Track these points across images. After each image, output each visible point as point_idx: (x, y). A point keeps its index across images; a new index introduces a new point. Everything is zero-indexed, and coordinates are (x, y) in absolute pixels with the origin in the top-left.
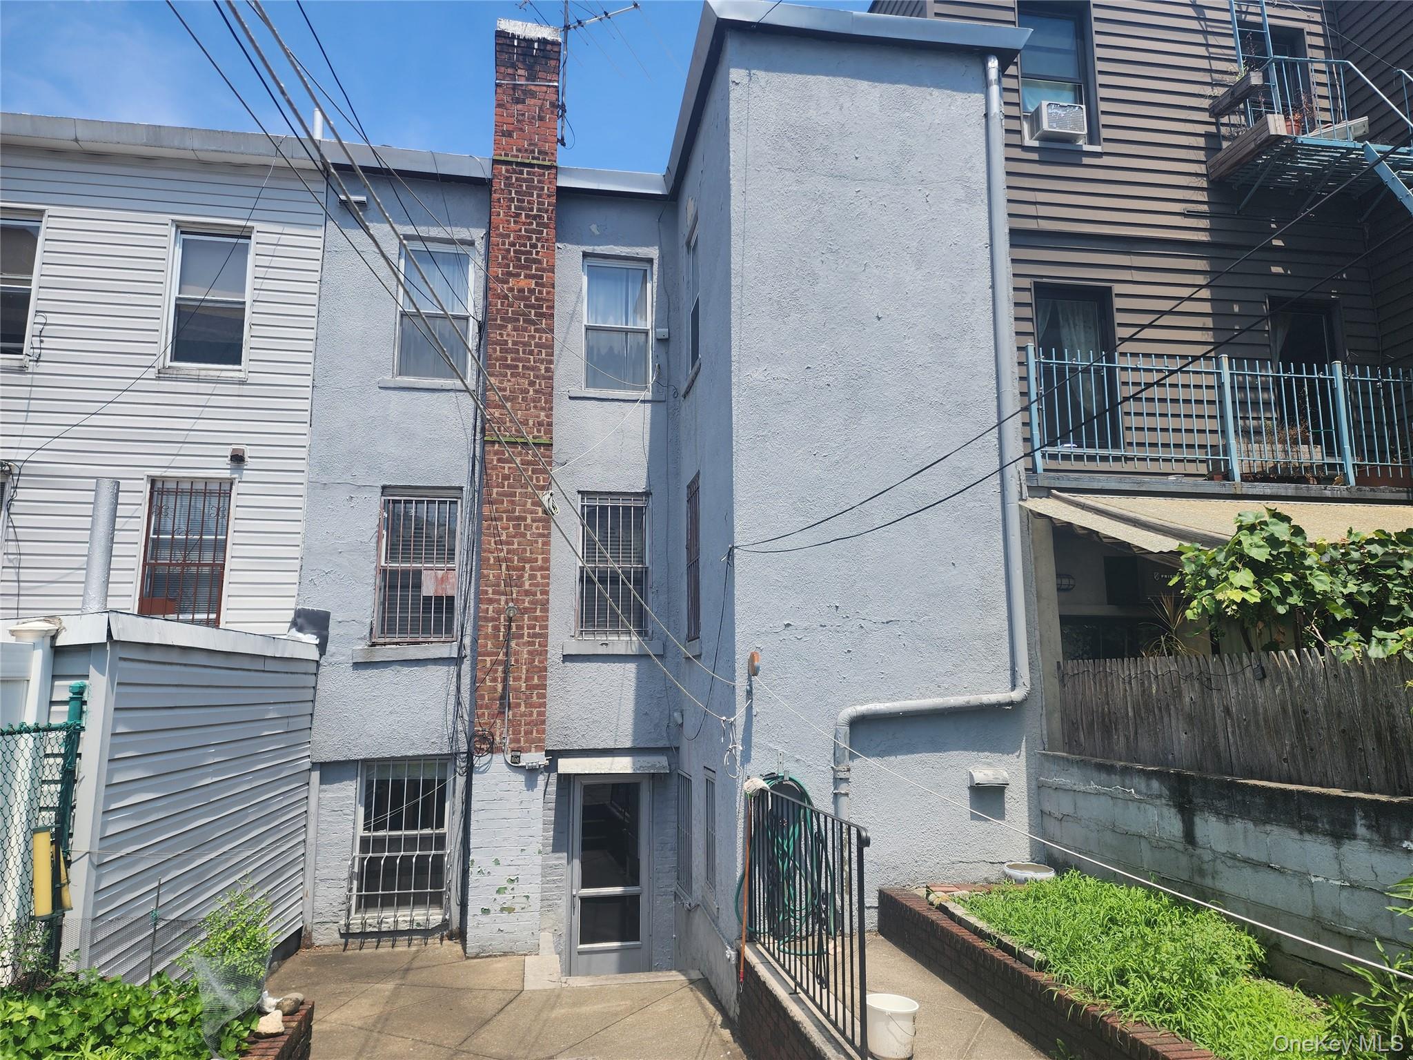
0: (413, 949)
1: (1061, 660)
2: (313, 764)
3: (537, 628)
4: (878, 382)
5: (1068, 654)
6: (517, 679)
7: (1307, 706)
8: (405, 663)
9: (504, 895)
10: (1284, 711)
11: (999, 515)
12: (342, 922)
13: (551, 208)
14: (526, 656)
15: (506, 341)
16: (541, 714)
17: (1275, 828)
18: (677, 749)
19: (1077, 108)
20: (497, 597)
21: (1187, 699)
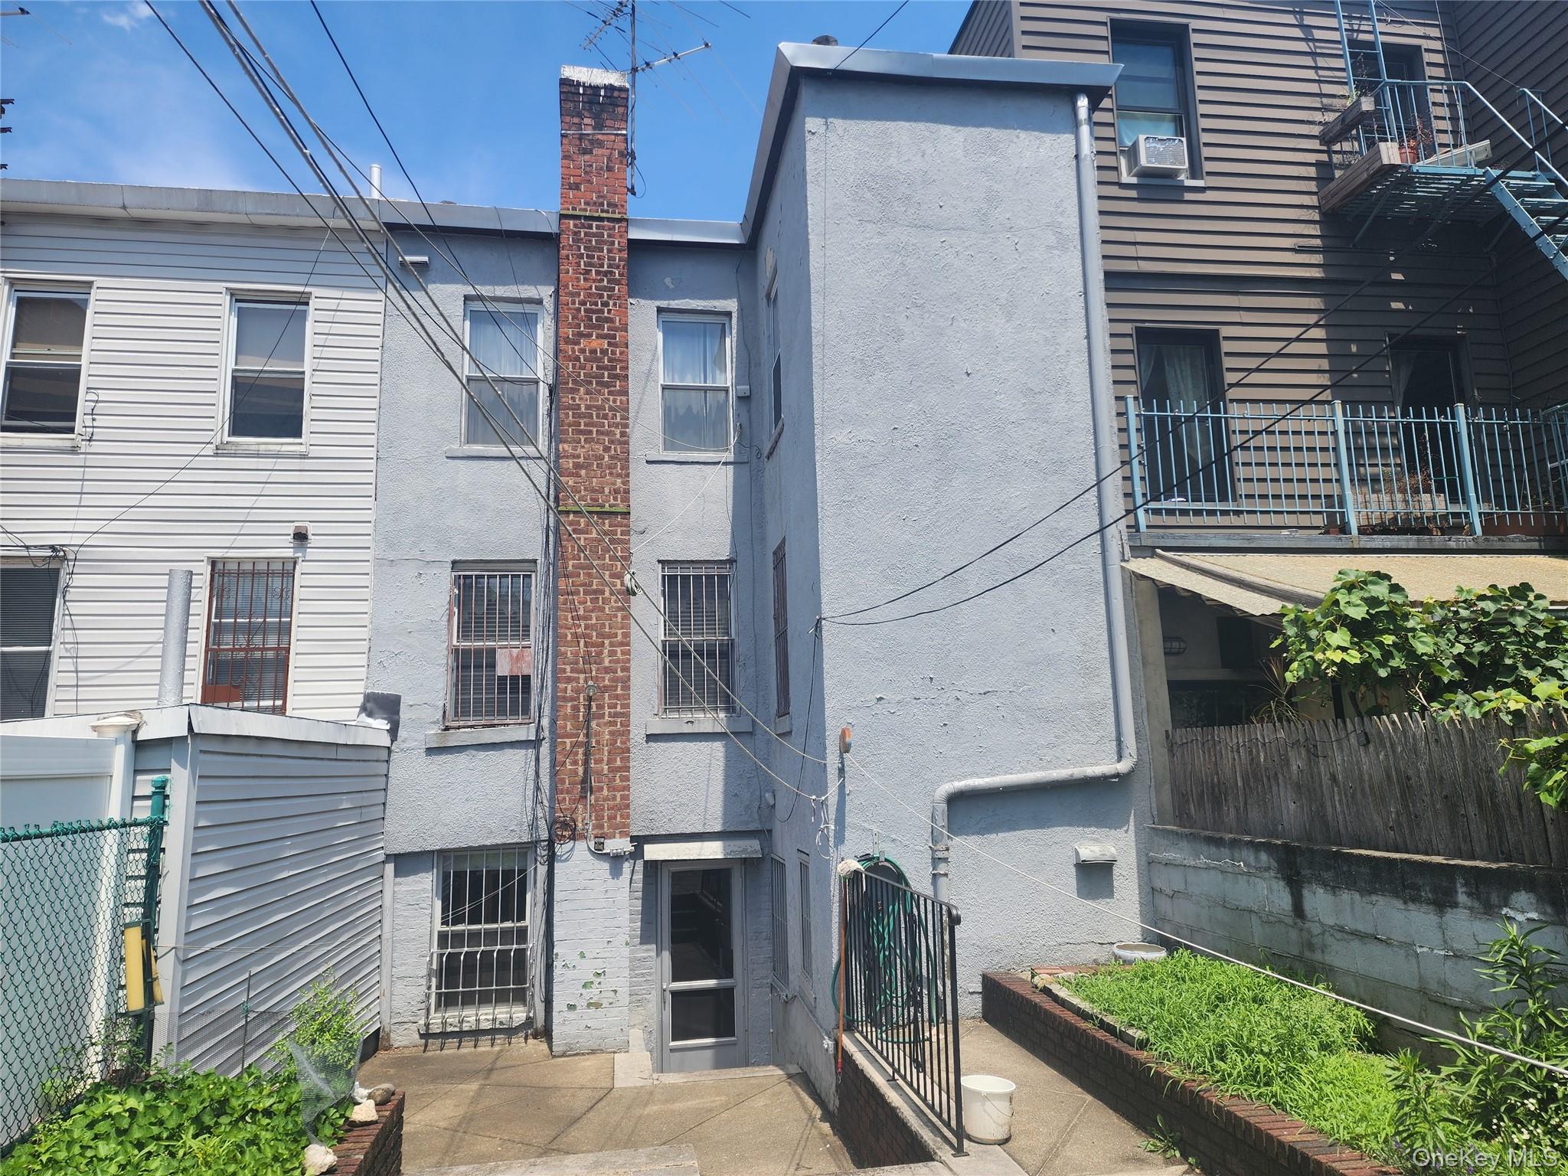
0: (497, 1048)
1: (1170, 728)
2: (387, 856)
3: (619, 707)
4: (969, 441)
5: (1176, 723)
6: (599, 761)
7: (1410, 772)
8: (480, 747)
9: (591, 990)
10: (1389, 777)
11: (1100, 577)
12: (422, 1022)
13: (622, 263)
14: (607, 737)
15: (579, 405)
16: (625, 798)
17: (1380, 898)
18: (770, 831)
19: (1177, 141)
20: (576, 675)
21: (1295, 767)
